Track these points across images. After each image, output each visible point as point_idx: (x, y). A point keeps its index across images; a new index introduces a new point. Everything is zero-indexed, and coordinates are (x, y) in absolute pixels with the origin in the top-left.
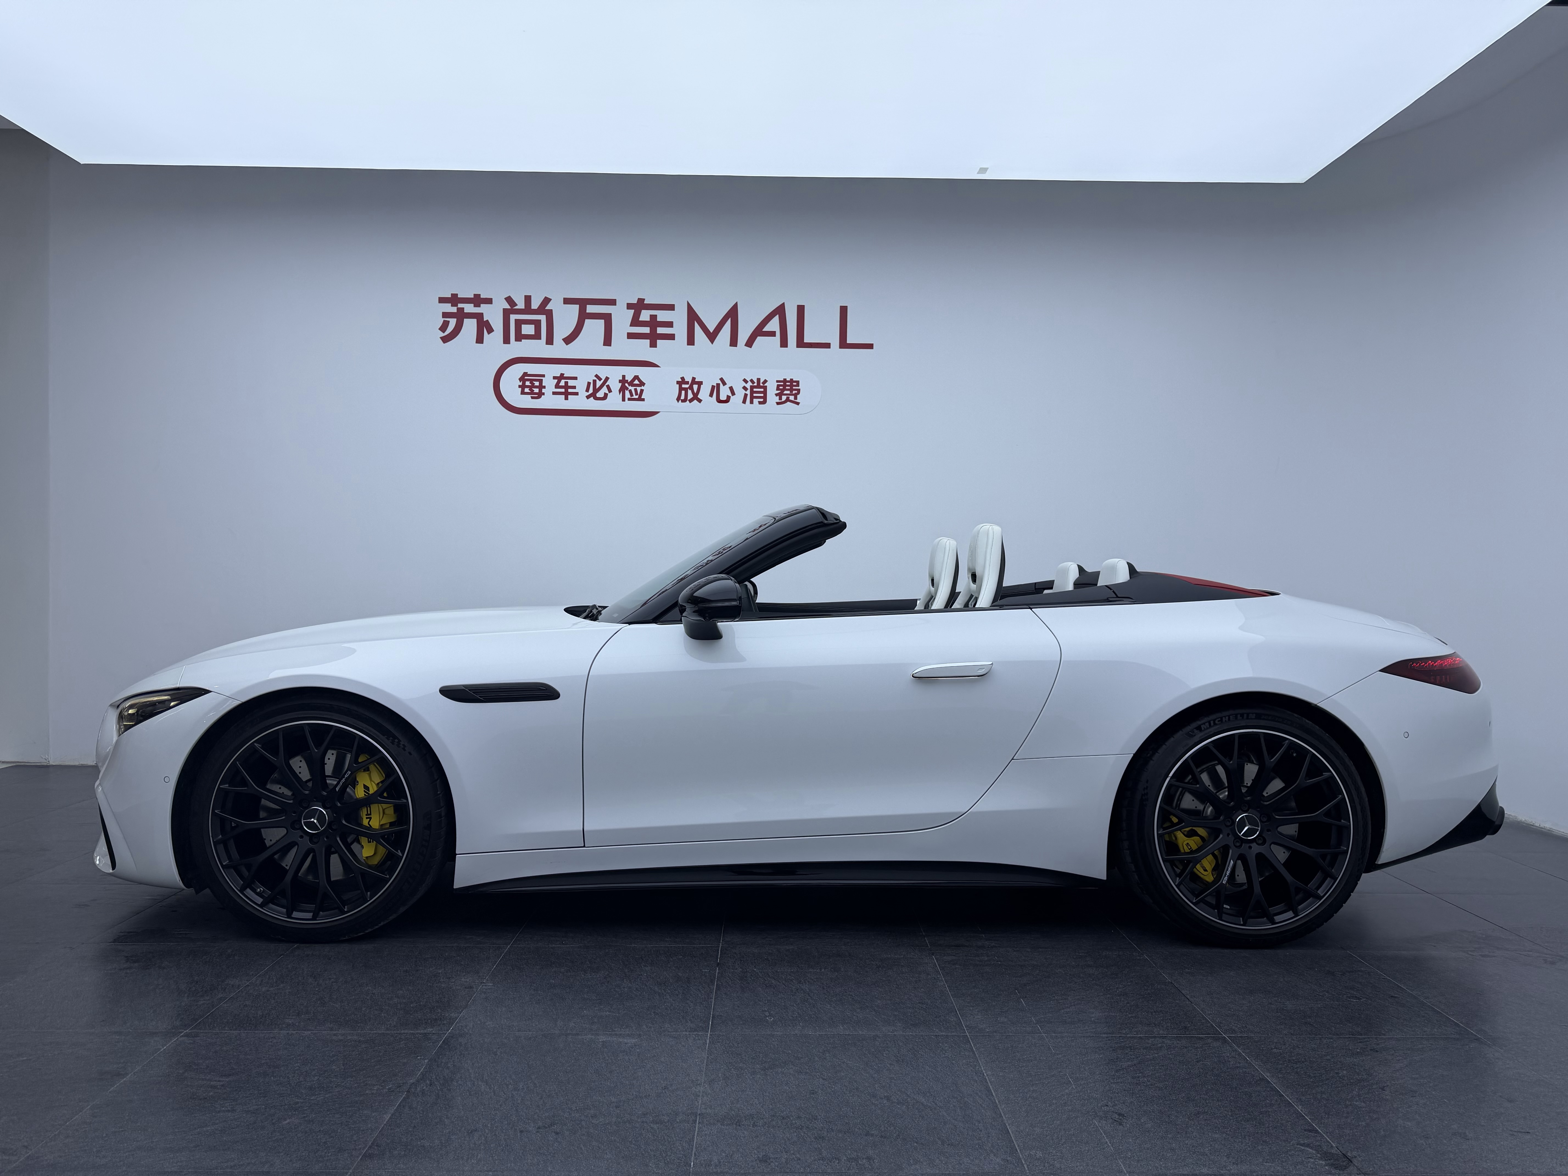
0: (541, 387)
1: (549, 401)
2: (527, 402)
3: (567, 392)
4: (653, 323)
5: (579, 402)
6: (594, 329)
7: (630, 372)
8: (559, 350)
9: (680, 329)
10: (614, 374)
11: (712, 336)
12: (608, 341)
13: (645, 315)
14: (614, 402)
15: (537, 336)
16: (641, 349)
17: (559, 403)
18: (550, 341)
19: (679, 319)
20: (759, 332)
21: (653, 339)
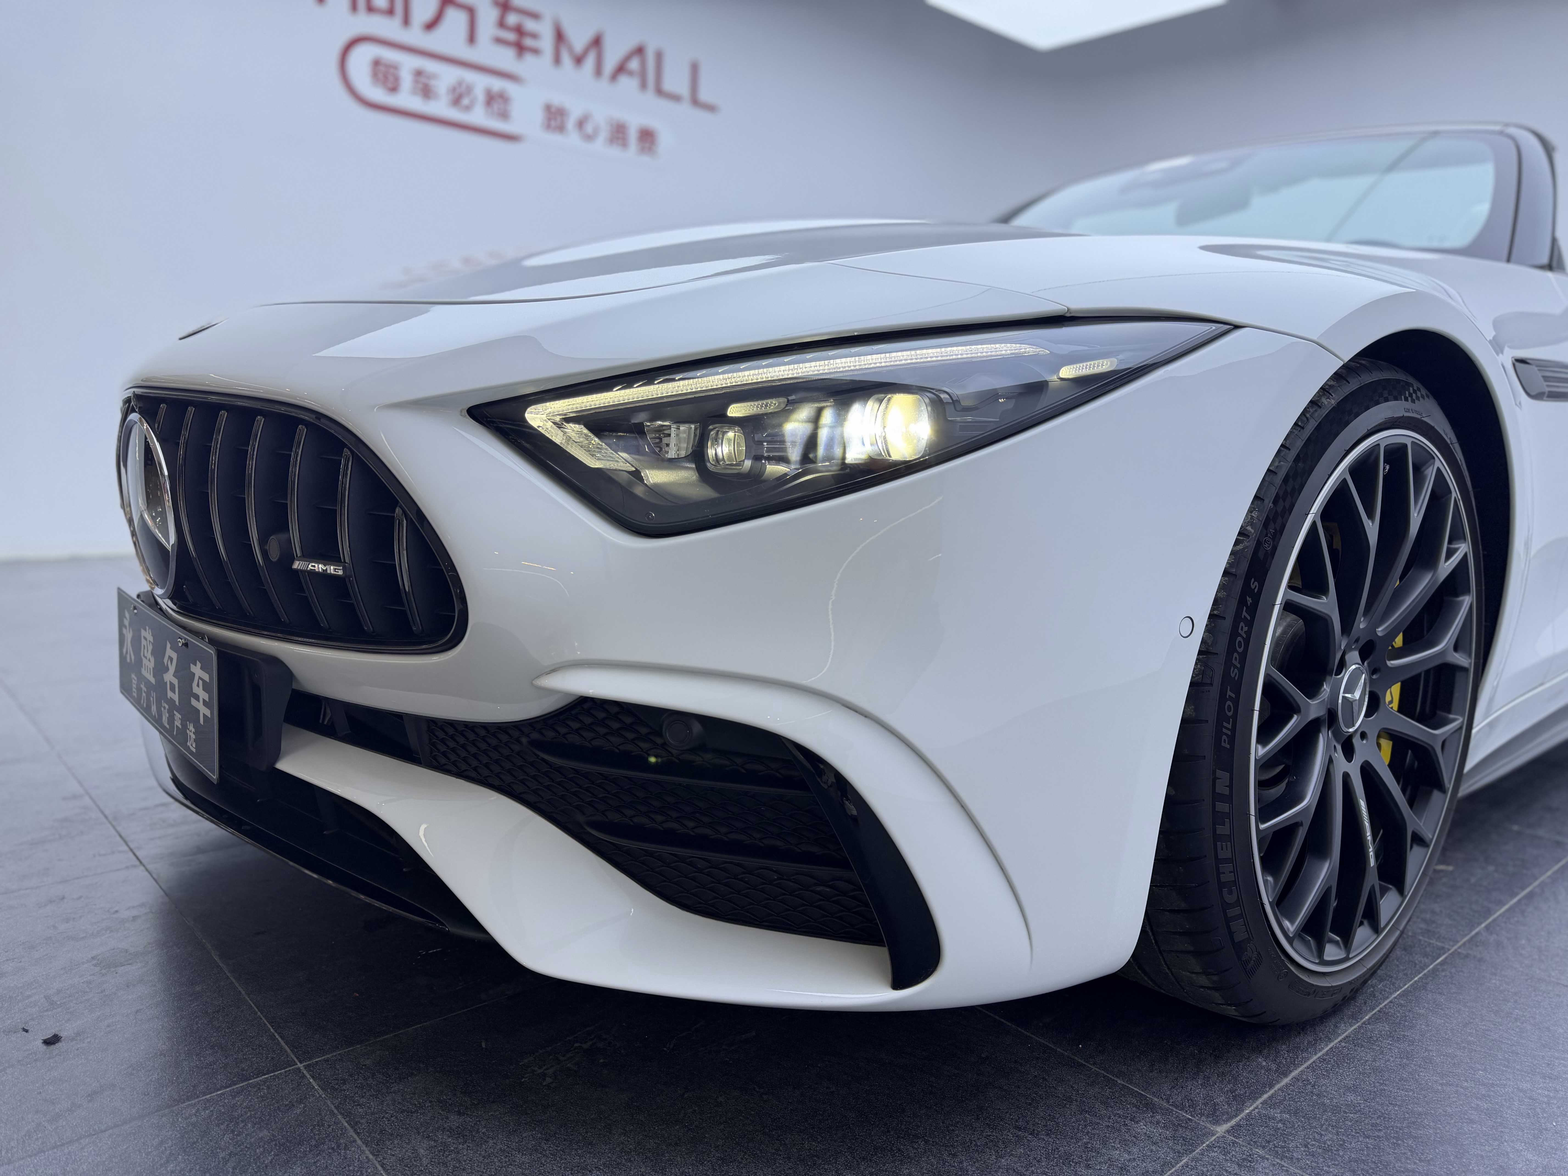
0: (397, 79)
1: (406, 99)
2: (378, 94)
3: (427, 92)
4: (519, 30)
5: (440, 107)
6: (455, 19)
7: (497, 84)
8: (415, 36)
9: (546, 43)
10: (481, 83)
11: (579, 60)
12: (472, 38)
13: (512, 19)
14: (478, 116)
15: (390, 12)
16: (505, 58)
17: (416, 104)
18: (406, 21)
19: (545, 30)
20: (621, 69)
21: (520, 49)
